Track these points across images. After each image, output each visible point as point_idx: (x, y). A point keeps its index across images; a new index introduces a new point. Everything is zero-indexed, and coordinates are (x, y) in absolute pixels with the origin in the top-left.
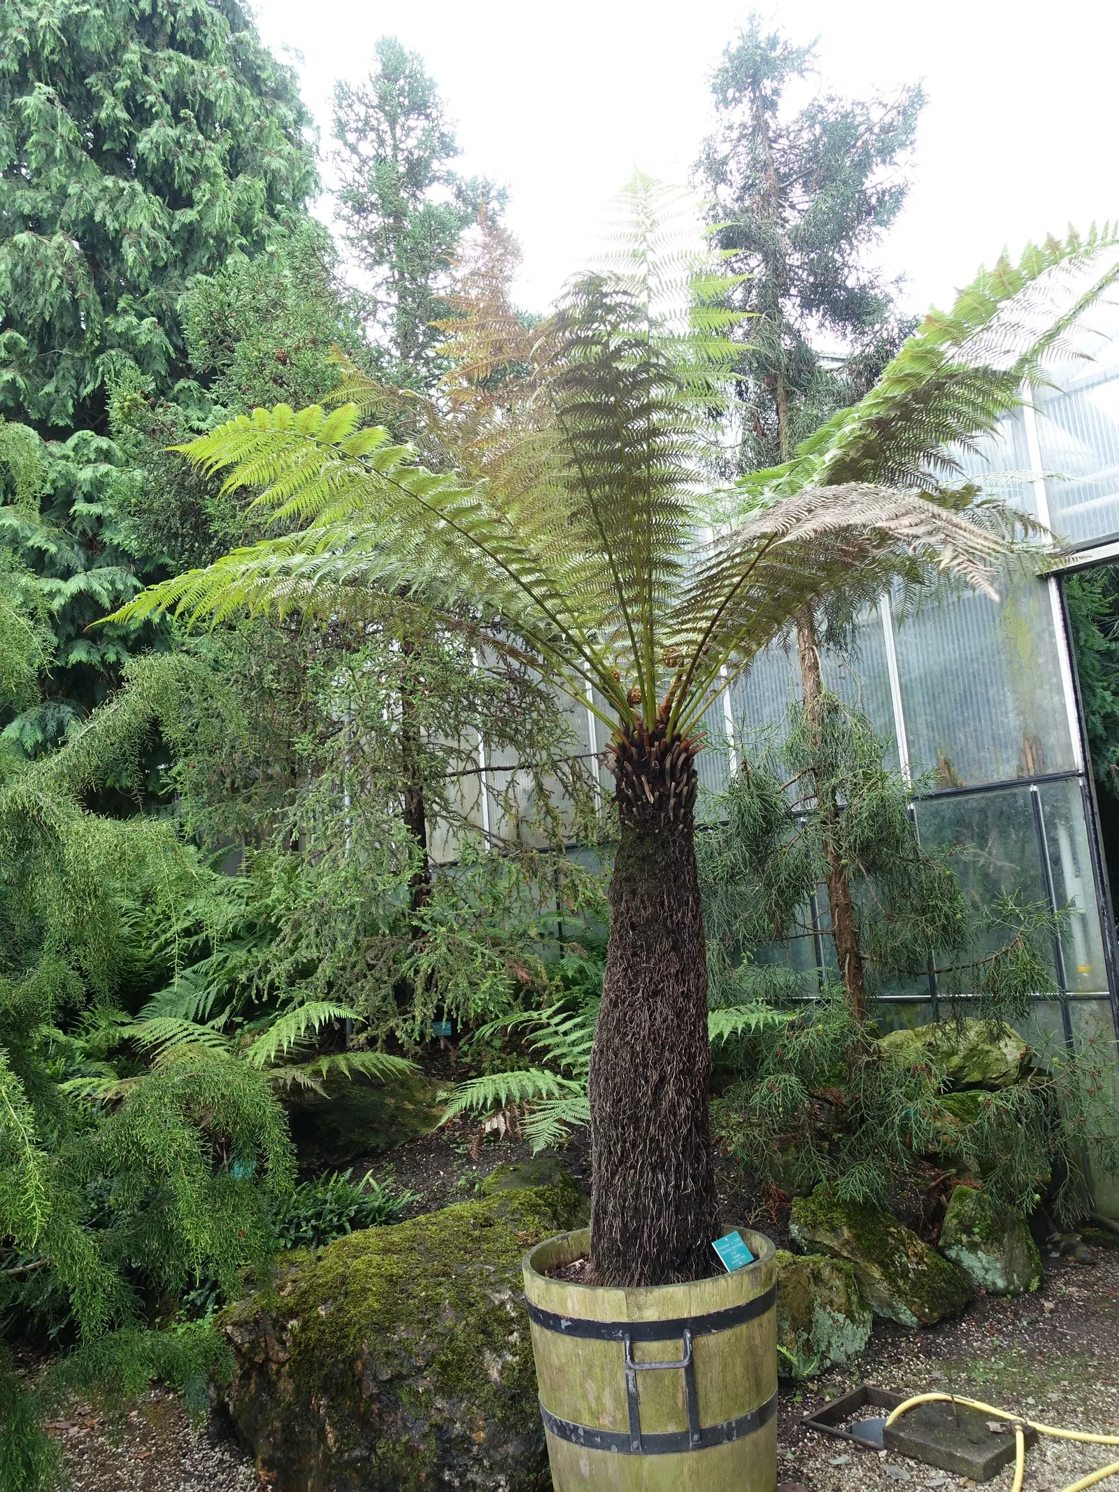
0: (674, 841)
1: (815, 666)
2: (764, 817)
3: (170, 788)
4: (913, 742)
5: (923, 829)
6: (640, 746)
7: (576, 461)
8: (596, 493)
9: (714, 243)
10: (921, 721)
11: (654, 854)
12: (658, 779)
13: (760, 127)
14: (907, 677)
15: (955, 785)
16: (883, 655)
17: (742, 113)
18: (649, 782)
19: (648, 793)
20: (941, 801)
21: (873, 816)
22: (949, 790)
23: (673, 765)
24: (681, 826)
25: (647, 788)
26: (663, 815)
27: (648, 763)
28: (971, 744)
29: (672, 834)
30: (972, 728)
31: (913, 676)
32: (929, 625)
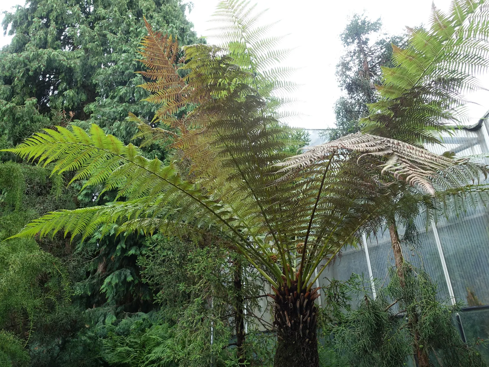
0: (304, 349)
1: (399, 251)
2: (377, 324)
3: (156, 301)
4: (454, 283)
5: (465, 325)
6: (284, 295)
7: (227, 151)
8: (242, 167)
9: (344, 88)
10: (457, 274)
11: (292, 356)
12: (293, 313)
13: (361, 51)
14: (447, 254)
15: (478, 304)
16: (435, 245)
17: (354, 47)
18: (288, 315)
19: (288, 321)
20: (472, 312)
21: (431, 324)
22: (475, 307)
23: (301, 305)
24: (307, 340)
25: (287, 318)
26: (296, 333)
27: (287, 304)
28: (483, 285)
29: (303, 345)
30: (482, 277)
31: (450, 254)
32: (454, 231)
